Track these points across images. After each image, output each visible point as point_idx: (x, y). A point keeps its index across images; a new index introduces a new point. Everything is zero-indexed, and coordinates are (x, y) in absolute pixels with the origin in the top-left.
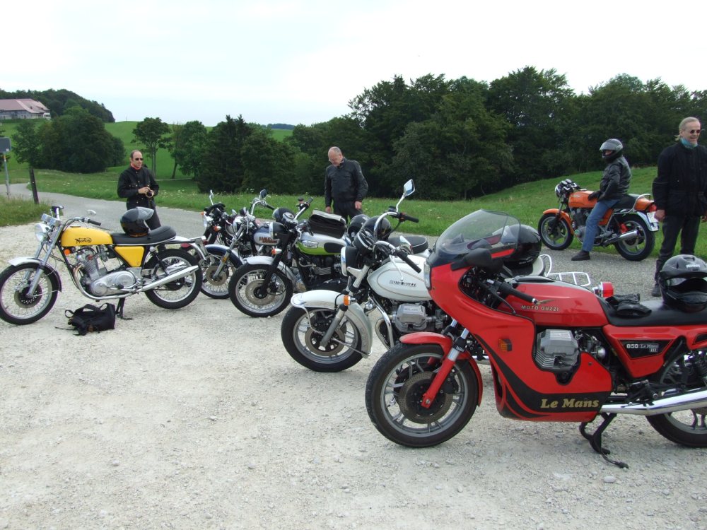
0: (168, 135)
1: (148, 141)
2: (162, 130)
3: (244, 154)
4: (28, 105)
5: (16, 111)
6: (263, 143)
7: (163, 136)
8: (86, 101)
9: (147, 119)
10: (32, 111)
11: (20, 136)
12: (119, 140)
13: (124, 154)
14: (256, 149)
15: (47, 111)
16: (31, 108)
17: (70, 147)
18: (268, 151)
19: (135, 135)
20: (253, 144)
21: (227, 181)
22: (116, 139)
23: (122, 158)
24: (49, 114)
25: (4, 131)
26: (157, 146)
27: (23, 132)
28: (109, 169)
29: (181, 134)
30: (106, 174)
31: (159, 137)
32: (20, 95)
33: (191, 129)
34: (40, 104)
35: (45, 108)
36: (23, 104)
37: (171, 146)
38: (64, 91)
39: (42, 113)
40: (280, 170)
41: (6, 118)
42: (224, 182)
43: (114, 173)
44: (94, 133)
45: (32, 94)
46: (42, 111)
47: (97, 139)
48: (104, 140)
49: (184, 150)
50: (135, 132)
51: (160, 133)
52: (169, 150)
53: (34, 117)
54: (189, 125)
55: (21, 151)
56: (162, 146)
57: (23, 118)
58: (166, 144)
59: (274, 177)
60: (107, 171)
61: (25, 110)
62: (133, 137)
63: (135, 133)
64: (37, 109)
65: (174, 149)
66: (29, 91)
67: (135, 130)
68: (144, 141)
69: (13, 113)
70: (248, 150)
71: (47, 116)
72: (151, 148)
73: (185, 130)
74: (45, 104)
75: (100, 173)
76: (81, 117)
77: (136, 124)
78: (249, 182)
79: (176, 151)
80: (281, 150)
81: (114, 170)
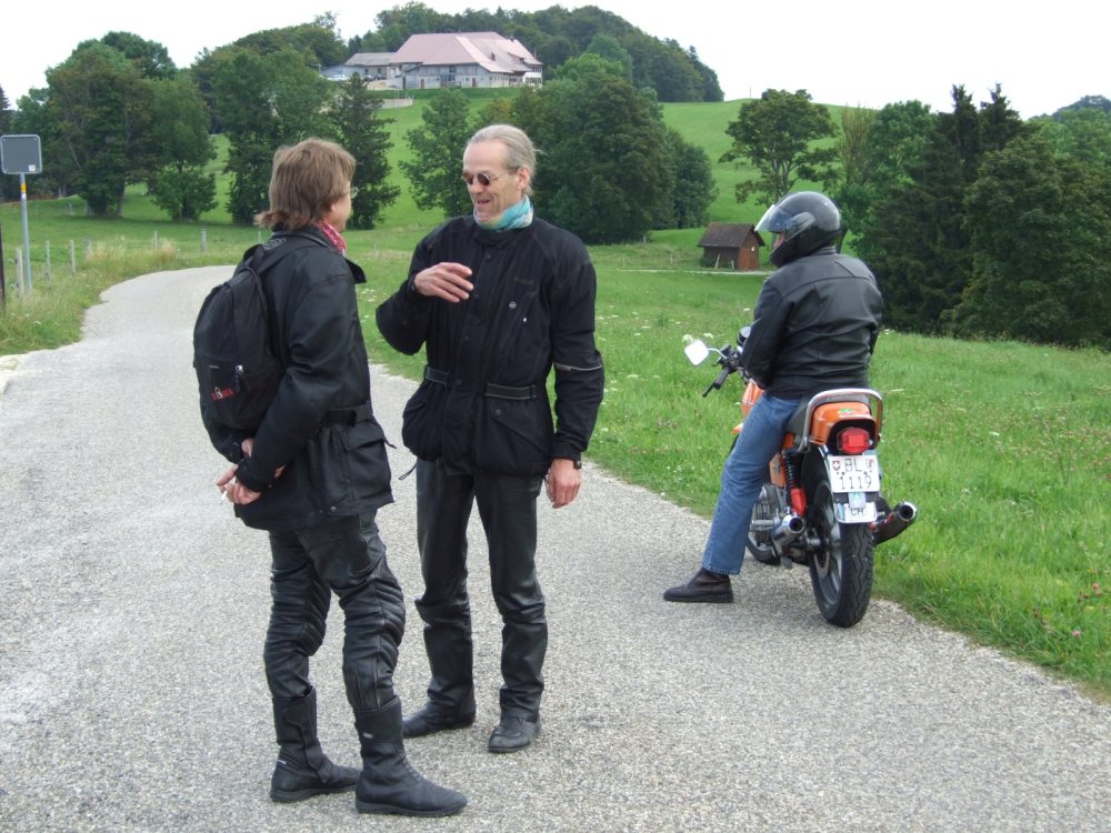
0: (825, 143)
1: (769, 158)
2: (808, 125)
3: (973, 206)
4: (484, 50)
5: (452, 67)
6: (1032, 172)
7: (813, 145)
8: (648, 38)
9: (769, 95)
10: (493, 67)
11: (429, 136)
12: (700, 152)
13: (711, 192)
14: (1011, 191)
15: (534, 68)
16: (493, 57)
17: (555, 168)
18: (1047, 200)
19: (733, 139)
20: (1001, 177)
21: (935, 285)
22: (691, 150)
23: (705, 206)
24: (538, 75)
25: (391, 121)
26: (792, 175)
27: (437, 124)
28: (656, 234)
29: (864, 141)
30: (642, 248)
31: (801, 147)
32: (473, 23)
33: (895, 126)
34: (517, 48)
35: (530, 59)
36: (471, 47)
37: (832, 174)
38: (593, 11)
39: (521, 73)
40: (1084, 260)
41: (427, 86)
42: (924, 289)
43: (666, 246)
44: (621, 131)
45: (506, 20)
46: (522, 68)
47: (627, 149)
48: (646, 153)
49: (869, 188)
50: (733, 129)
51: (806, 136)
52: (826, 186)
53: (497, 84)
54: (890, 114)
55: (427, 175)
56: (806, 174)
57: (470, 84)
58: (819, 168)
59: (1063, 280)
60: (650, 241)
61: (476, 65)
62: (728, 142)
63: (734, 134)
64: (510, 60)
65: (839, 182)
66: (500, 10)
67: (733, 126)
68: (758, 155)
69: (445, 71)
70: (987, 192)
71: (533, 80)
72: (776, 179)
73: (877, 128)
74: (531, 48)
75: (628, 247)
76: (592, 85)
77: (738, 108)
78: (983, 290)
79: (844, 191)
80: (1093, 198)
81: (672, 240)
